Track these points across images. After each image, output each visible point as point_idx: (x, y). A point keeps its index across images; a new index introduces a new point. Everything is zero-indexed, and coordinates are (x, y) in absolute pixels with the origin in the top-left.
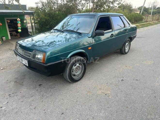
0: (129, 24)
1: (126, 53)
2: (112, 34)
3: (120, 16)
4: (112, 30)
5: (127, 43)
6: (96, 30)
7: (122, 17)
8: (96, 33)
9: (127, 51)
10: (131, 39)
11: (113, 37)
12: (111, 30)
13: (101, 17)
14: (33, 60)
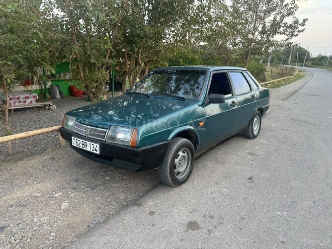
0: (257, 86)
1: (255, 137)
2: (233, 102)
3: (243, 72)
4: (233, 95)
5: (255, 119)
6: (209, 94)
7: (245, 74)
8: (210, 99)
9: (255, 133)
10: (262, 112)
11: (236, 107)
12: (230, 95)
13: (214, 72)
14: (110, 142)
